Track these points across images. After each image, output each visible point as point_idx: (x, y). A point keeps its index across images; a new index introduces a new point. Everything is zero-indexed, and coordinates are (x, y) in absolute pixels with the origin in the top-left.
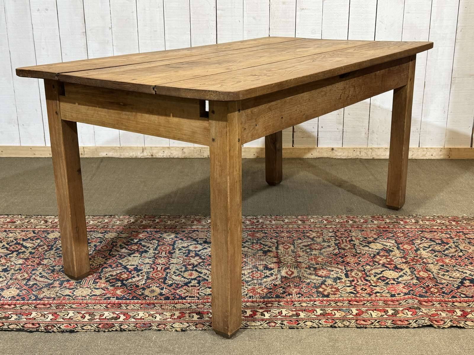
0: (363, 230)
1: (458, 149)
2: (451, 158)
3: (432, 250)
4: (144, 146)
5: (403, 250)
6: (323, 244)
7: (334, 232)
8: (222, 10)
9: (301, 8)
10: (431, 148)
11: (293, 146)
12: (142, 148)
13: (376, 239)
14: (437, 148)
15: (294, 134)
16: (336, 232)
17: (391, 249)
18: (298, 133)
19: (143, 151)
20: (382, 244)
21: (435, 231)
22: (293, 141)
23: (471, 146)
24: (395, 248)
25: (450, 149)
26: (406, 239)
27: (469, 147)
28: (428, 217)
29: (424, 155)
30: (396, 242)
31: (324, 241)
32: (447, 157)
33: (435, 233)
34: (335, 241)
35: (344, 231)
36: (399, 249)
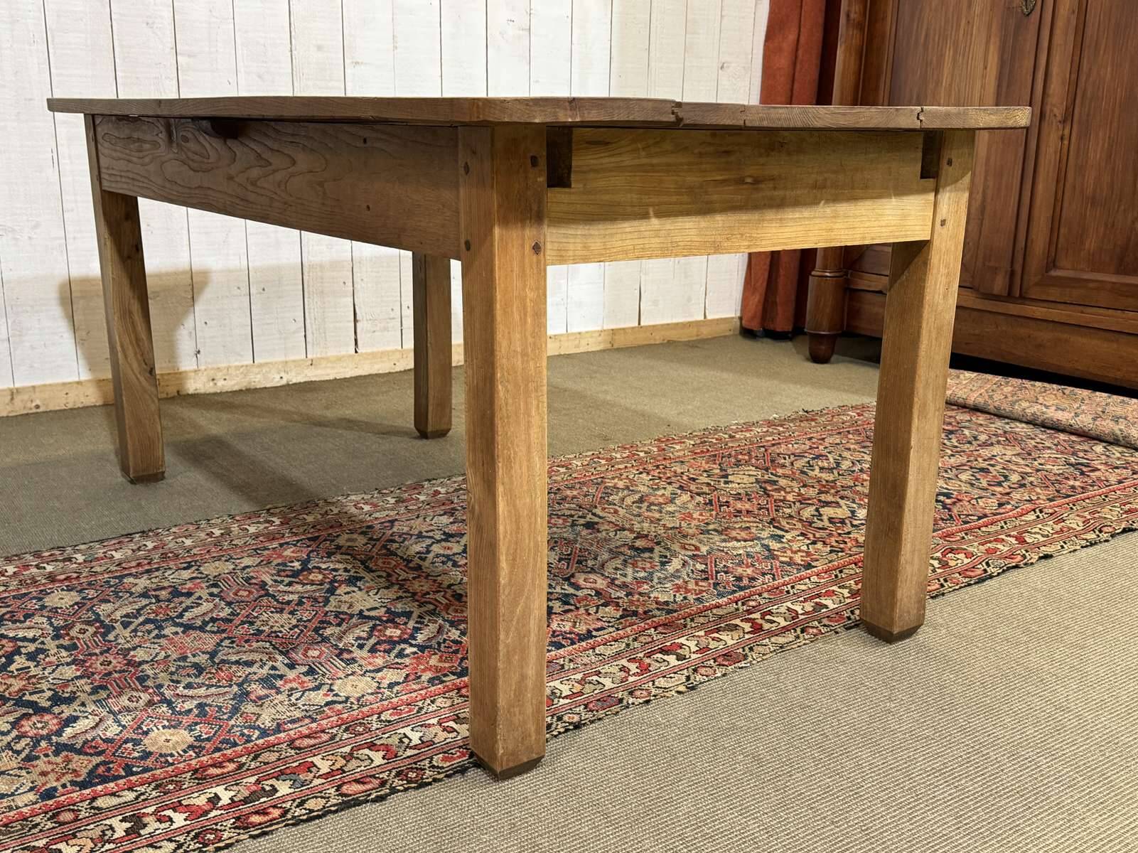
1: (624, 329)
2: (615, 347)
3: (821, 469)
4: (12, 386)
5: (787, 477)
7: (644, 474)
8: (189, 56)
9: (354, 61)
10: (587, 332)
11: (356, 352)
12: (9, 393)
13: (723, 470)
14: (595, 332)
15: (358, 324)
17: (766, 478)
18: (365, 322)
19: (12, 399)
20: (744, 475)
21: (779, 444)
22: (356, 340)
23: (639, 324)
25: (613, 330)
26: (761, 461)
27: (637, 325)
29: (577, 346)
30: (757, 468)
32: (609, 346)
34: (669, 485)
36: (780, 477)
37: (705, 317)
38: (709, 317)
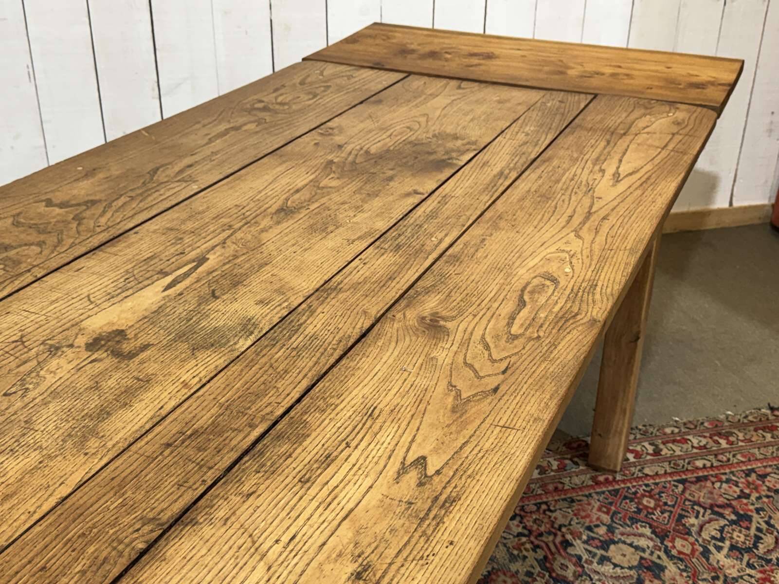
0: (573, 501)
3: (733, 547)
5: (681, 560)
6: (513, 567)
7: (518, 519)
13: (611, 529)
16: (522, 517)
17: (654, 558)
20: (631, 545)
21: (706, 478)
24: (662, 554)
26: (666, 515)
28: (668, 430)
30: (653, 532)
31: (513, 558)
33: (709, 484)
34: (534, 550)
35: (535, 508)
36: (671, 557)
37: (731, 204)
38: (736, 204)
